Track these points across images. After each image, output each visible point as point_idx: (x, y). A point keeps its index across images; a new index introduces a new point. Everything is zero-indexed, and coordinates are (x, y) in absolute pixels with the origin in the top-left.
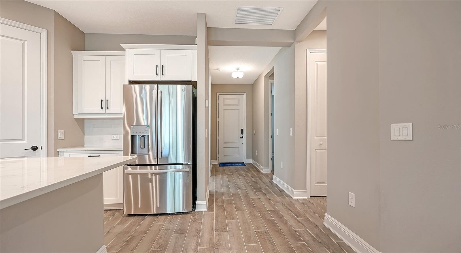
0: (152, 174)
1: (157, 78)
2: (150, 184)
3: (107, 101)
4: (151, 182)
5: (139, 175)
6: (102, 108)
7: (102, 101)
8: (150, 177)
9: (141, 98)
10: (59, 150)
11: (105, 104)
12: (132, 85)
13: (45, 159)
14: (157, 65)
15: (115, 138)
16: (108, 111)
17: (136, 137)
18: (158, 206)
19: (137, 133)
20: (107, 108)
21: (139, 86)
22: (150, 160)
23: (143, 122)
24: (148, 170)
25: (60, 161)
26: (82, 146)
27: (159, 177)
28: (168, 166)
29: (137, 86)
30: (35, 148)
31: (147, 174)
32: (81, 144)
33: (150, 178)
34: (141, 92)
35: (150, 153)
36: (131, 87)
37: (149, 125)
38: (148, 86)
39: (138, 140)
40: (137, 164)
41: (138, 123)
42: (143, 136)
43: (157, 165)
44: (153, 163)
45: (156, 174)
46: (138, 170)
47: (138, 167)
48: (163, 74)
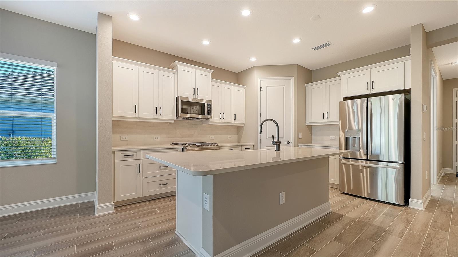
0: (363, 167)
1: (368, 92)
2: (361, 174)
3: (327, 113)
4: (362, 173)
5: (351, 166)
6: (324, 118)
7: (324, 113)
8: (361, 168)
9: (353, 110)
10: (299, 144)
11: (326, 115)
12: (345, 101)
13: (293, 148)
14: (367, 82)
15: (332, 139)
16: (327, 120)
17: (349, 138)
18: (369, 192)
19: (350, 135)
20: (327, 118)
21: (351, 102)
22: (361, 156)
23: (355, 127)
24: (359, 163)
25: (300, 149)
26: (311, 143)
27: (370, 170)
28: (379, 162)
29: (349, 102)
30: (288, 143)
31: (358, 166)
32: (310, 142)
33: (361, 170)
34: (353, 105)
35: (361, 150)
36: (345, 103)
37: (360, 129)
38: (359, 101)
39: (351, 141)
40: (349, 157)
41: (350, 128)
42: (355, 137)
43: (368, 160)
44: (364, 158)
45: (366, 167)
46: (350, 162)
47: (351, 160)
48: (373, 88)
